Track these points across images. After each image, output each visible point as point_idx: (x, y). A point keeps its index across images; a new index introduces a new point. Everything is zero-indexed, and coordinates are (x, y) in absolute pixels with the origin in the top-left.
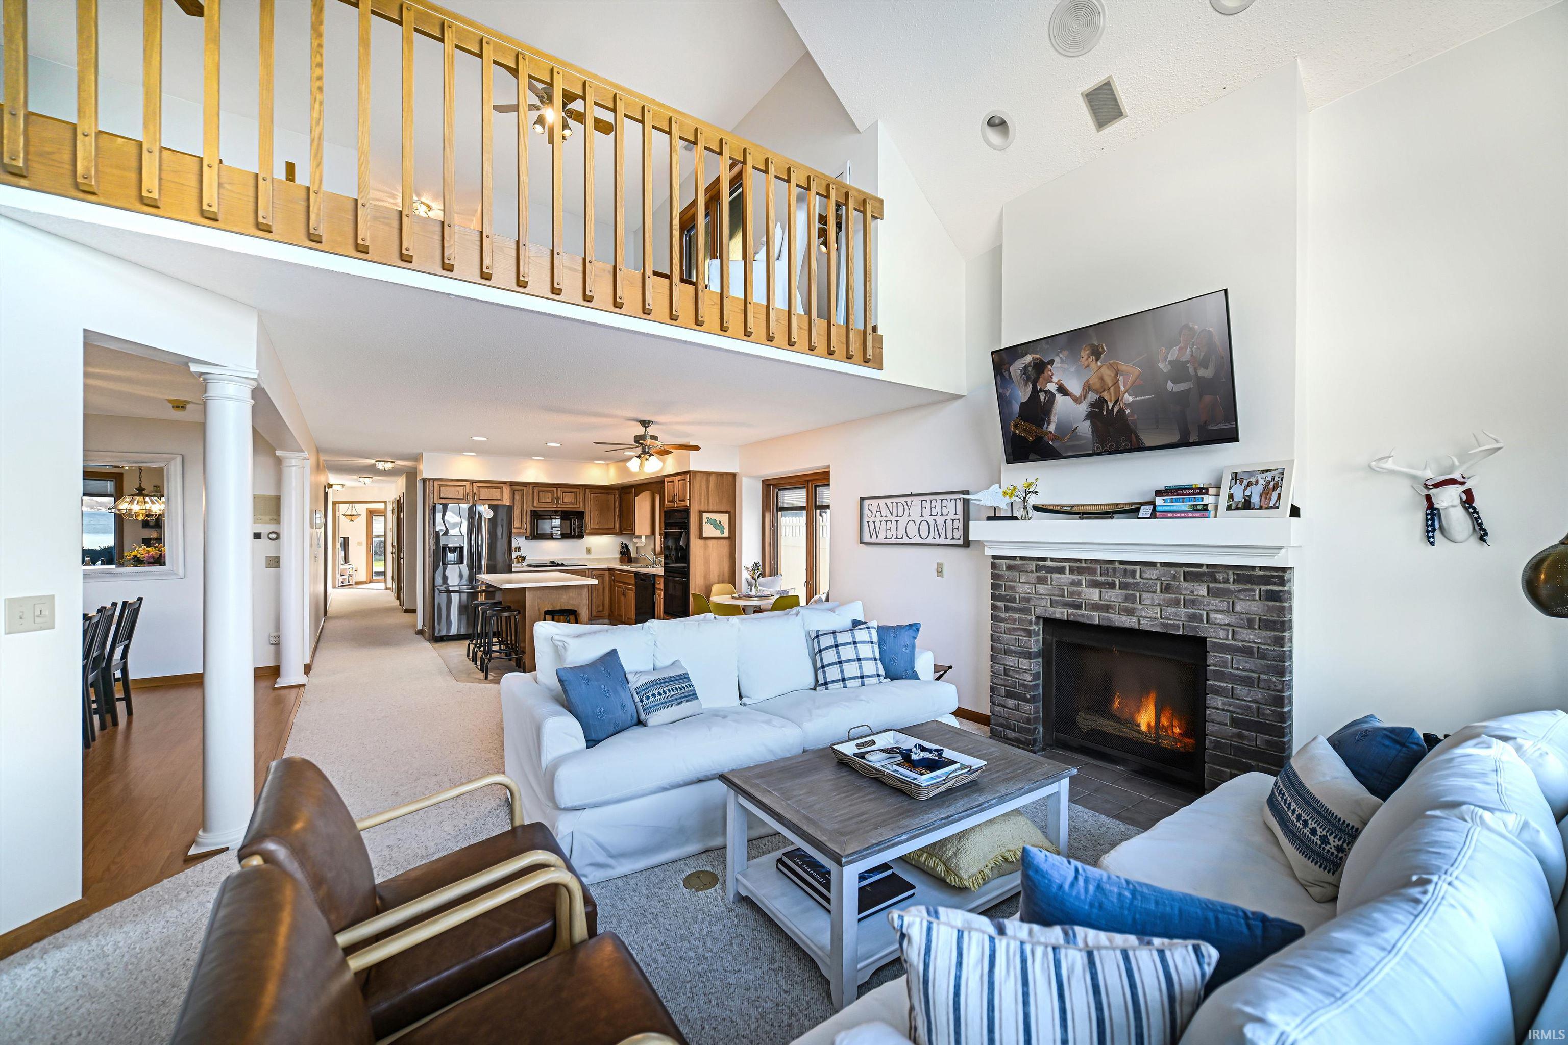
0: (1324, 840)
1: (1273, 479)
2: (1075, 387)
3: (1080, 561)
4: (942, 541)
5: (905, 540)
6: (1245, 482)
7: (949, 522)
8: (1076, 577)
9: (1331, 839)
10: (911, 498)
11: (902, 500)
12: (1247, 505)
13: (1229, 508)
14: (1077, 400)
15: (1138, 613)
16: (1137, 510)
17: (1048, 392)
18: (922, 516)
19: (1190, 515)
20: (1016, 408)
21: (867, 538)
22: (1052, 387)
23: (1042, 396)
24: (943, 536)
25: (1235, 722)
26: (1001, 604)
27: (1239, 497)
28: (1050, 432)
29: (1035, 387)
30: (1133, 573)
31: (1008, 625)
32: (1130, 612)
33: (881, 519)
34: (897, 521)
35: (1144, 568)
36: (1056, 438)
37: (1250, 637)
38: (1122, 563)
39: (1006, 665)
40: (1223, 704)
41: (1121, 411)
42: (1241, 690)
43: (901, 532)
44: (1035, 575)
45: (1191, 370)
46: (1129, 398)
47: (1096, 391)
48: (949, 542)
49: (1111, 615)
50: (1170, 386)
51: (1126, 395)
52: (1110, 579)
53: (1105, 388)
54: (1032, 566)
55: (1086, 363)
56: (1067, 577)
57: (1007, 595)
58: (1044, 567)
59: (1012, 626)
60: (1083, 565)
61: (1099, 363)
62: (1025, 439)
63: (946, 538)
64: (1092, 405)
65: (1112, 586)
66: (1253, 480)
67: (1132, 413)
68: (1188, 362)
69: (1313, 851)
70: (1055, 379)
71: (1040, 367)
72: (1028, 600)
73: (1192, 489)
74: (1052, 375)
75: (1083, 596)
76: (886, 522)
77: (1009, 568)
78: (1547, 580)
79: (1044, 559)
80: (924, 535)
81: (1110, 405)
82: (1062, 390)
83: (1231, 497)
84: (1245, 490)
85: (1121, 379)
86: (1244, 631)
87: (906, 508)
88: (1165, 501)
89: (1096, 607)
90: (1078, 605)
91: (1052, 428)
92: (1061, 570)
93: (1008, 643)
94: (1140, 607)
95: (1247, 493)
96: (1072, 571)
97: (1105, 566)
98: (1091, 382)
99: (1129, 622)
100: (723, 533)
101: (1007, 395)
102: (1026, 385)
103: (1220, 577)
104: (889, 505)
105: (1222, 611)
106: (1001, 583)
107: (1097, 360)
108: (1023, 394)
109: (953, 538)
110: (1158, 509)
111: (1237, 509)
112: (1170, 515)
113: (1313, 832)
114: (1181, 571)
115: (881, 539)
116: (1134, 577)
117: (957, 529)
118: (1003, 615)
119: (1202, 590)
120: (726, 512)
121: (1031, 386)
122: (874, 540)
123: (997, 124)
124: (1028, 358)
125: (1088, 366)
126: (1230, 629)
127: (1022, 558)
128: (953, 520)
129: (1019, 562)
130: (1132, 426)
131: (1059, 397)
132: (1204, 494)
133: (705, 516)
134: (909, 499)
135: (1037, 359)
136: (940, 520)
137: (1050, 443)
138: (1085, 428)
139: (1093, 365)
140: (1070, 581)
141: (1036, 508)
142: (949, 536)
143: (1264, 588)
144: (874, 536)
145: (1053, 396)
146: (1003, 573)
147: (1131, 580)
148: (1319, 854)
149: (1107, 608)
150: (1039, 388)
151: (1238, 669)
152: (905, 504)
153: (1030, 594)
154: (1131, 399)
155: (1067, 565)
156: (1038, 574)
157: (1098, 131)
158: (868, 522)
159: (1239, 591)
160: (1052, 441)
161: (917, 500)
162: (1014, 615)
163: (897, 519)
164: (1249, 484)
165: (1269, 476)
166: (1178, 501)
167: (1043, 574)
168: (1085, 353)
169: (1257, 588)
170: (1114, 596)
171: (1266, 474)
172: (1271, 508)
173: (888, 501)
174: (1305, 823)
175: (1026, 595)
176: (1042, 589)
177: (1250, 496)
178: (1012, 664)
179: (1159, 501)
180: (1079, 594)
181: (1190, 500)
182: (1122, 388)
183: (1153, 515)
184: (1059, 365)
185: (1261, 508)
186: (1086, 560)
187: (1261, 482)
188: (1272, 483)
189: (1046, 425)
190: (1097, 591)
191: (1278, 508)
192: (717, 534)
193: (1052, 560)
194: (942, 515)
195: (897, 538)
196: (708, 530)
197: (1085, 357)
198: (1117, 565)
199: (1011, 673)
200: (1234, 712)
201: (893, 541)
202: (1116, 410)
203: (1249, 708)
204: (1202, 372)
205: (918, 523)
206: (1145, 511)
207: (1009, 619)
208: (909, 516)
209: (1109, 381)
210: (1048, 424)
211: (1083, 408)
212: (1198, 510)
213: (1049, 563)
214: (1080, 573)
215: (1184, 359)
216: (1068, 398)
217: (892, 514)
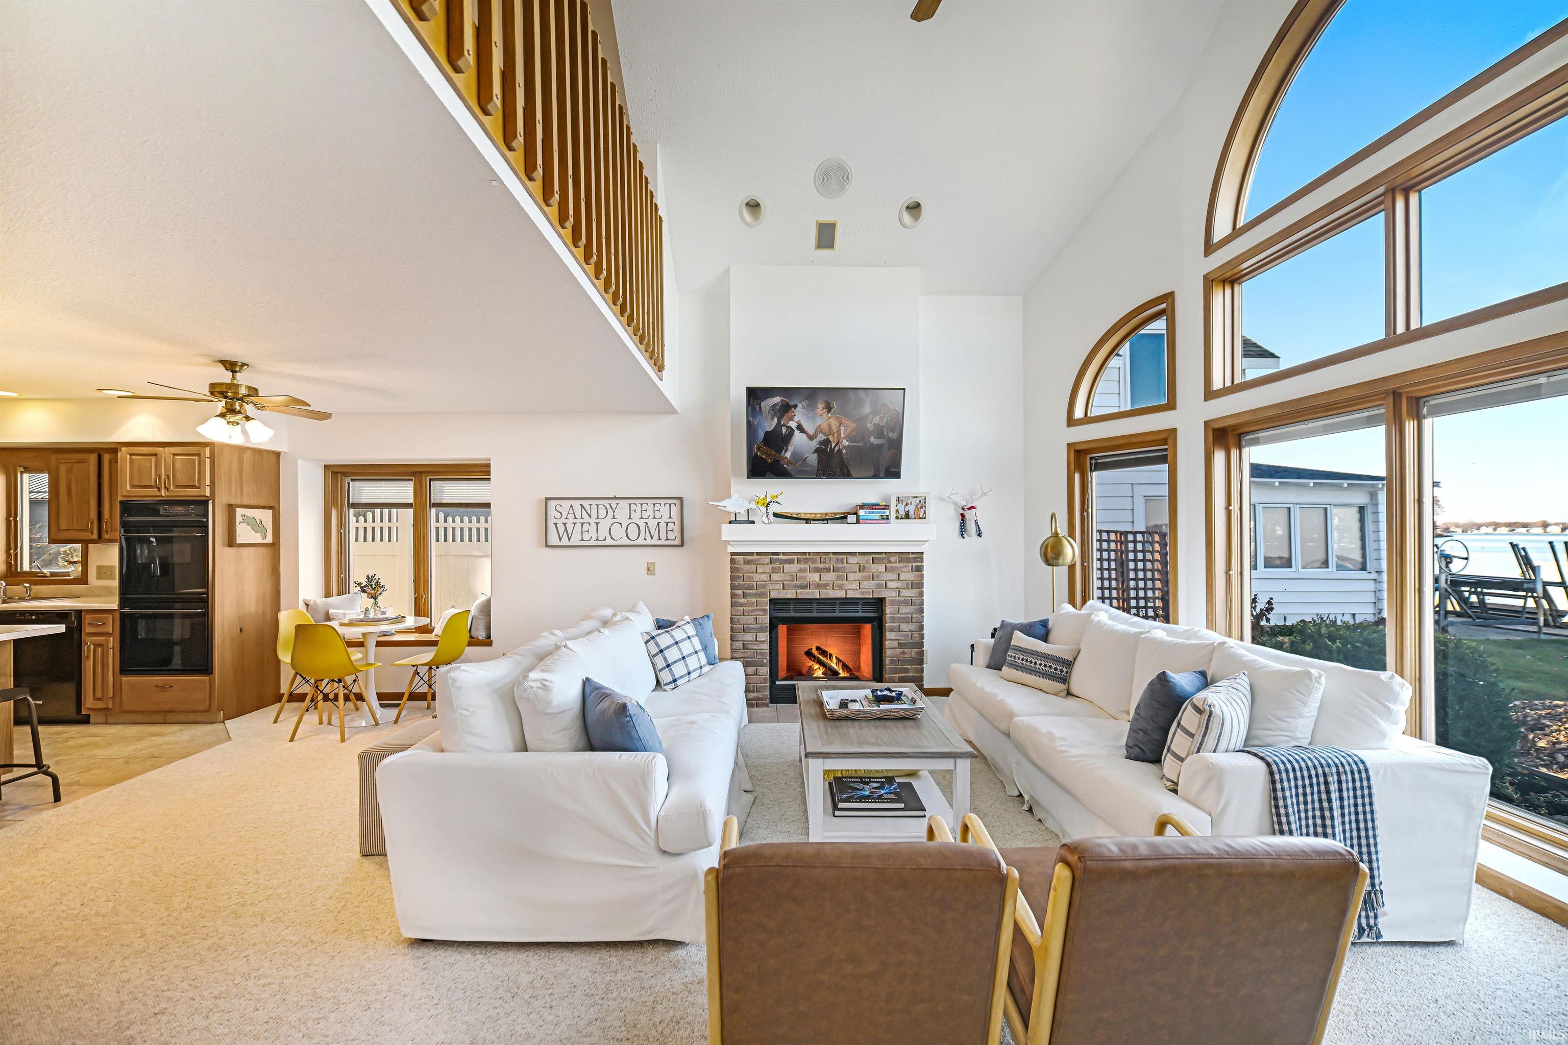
0: (1061, 671)
1: (920, 502)
2: (810, 428)
3: (805, 553)
4: (655, 541)
5: (609, 542)
6: (905, 503)
7: (663, 525)
8: (802, 566)
9: (1064, 669)
10: (617, 501)
11: (606, 502)
12: (907, 516)
13: (897, 518)
14: (811, 438)
15: (845, 587)
16: (845, 517)
17: (789, 428)
18: (630, 518)
19: (880, 521)
20: (761, 435)
21: (553, 540)
22: (793, 424)
23: (784, 430)
24: (656, 537)
25: (900, 646)
26: (740, 592)
27: (902, 512)
28: (786, 458)
29: (779, 421)
30: (842, 560)
31: (747, 609)
32: (841, 587)
33: (575, 521)
34: (597, 524)
35: (849, 557)
36: (790, 463)
37: (908, 593)
38: (834, 554)
39: (745, 641)
40: (895, 636)
41: (840, 450)
42: (904, 627)
43: (603, 533)
44: (770, 566)
45: (885, 432)
46: (846, 443)
47: (825, 434)
48: (663, 542)
49: (828, 591)
50: (872, 439)
51: (845, 440)
52: (827, 566)
53: (831, 433)
54: (767, 559)
55: (820, 413)
56: (795, 567)
57: (746, 584)
58: (778, 560)
59: (750, 608)
60: (808, 556)
61: (829, 415)
62: (764, 460)
63: (660, 539)
64: (820, 443)
65: (828, 570)
66: (909, 502)
67: (846, 453)
68: (884, 427)
69: (1057, 678)
70: (796, 419)
71: (785, 409)
72: (764, 586)
73: (879, 505)
74: (795, 415)
75: (808, 579)
76: (582, 524)
77: (747, 562)
78: (1050, 552)
79: (777, 554)
80: (633, 535)
81: (833, 445)
82: (800, 428)
83: (897, 511)
84: (905, 507)
85: (842, 428)
86: (905, 591)
87: (610, 511)
88: (865, 513)
89: (818, 586)
90: (805, 586)
91: (788, 455)
92: (791, 562)
93: (747, 623)
94: (847, 582)
95: (907, 509)
96: (799, 561)
97: (823, 557)
98: (822, 427)
99: (840, 594)
100: (265, 537)
101: (755, 423)
102: (773, 418)
103: (892, 559)
104: (587, 507)
105: (893, 580)
106: (740, 574)
107: (828, 412)
108: (769, 425)
109: (667, 539)
110: (861, 517)
111: (902, 518)
112: (868, 521)
113: (1056, 669)
114: (870, 557)
115: (576, 540)
116: (843, 563)
117: (672, 530)
118: (742, 601)
119: (882, 568)
120: (270, 508)
121: (776, 420)
122: (565, 542)
123: (754, 206)
124: (777, 399)
125: (821, 415)
126: (898, 590)
127: (758, 554)
128: (667, 523)
129: (755, 557)
130: (846, 462)
131: (797, 432)
132: (887, 509)
133: (239, 512)
134: (614, 503)
135: (785, 401)
136: (652, 523)
137: (785, 466)
138: (813, 459)
139: (825, 415)
140: (799, 569)
141: (775, 515)
142: (663, 536)
143: (914, 564)
144: (565, 537)
145: (791, 432)
146: (742, 566)
147: (841, 565)
148: (1060, 678)
149: (825, 586)
150: (782, 423)
151: (902, 614)
152: (608, 507)
153: (766, 581)
154: (847, 443)
155: (795, 557)
156: (772, 565)
157: (815, 249)
158: (556, 524)
159: (902, 567)
160: (787, 465)
161: (624, 504)
162: (752, 599)
163: (597, 521)
164: (907, 504)
165: (918, 500)
166: (873, 513)
167: (777, 565)
168: (821, 406)
169: (910, 565)
170: (829, 577)
171: (916, 499)
172: (921, 518)
173: (586, 504)
174: (1050, 667)
175: (763, 583)
176: (775, 577)
177: (908, 512)
178: (750, 639)
179: (861, 512)
180: (806, 577)
181: (879, 513)
182: (842, 435)
183: (858, 522)
184: (801, 410)
185: (915, 518)
186: (809, 553)
187: (914, 503)
188: (920, 504)
189: (784, 451)
190: (818, 574)
191: (925, 518)
192: (257, 538)
193: (784, 554)
194: (655, 518)
195: (597, 539)
196: (244, 534)
197: (820, 409)
198: (831, 556)
199: (750, 646)
200: (900, 640)
201: (593, 543)
202: (836, 449)
203: (908, 635)
204: (891, 435)
205: (625, 526)
206: (852, 518)
207: (748, 603)
208: (614, 518)
209: (834, 429)
210: (786, 452)
211: (814, 444)
212: (884, 519)
213: (781, 557)
214: (806, 563)
215: (881, 424)
216: (804, 435)
217: (590, 516)
